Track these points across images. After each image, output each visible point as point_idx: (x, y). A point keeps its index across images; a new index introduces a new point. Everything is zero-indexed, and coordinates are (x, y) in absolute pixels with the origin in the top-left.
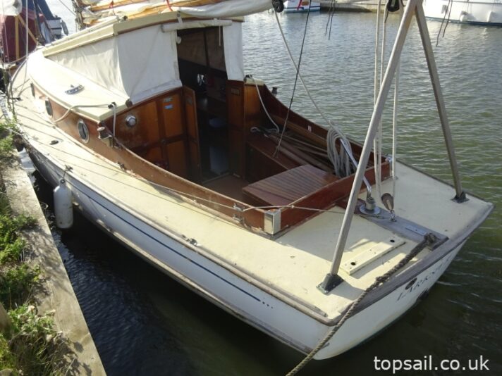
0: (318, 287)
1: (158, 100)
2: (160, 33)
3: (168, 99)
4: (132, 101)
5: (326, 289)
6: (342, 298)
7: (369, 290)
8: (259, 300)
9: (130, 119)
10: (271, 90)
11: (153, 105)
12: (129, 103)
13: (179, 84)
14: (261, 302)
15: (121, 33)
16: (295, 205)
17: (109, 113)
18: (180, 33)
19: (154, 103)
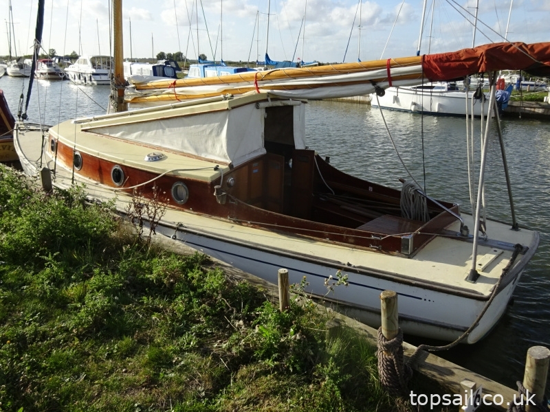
0: (466, 280)
1: (249, 164)
2: (255, 110)
3: (255, 164)
4: (234, 164)
5: (472, 280)
6: (486, 284)
7: (502, 276)
8: (421, 299)
9: (230, 180)
10: (324, 159)
11: (245, 169)
12: (231, 166)
13: (264, 151)
14: (423, 300)
15: (233, 108)
16: (420, 231)
17: (216, 174)
18: (267, 109)
19: (247, 167)
